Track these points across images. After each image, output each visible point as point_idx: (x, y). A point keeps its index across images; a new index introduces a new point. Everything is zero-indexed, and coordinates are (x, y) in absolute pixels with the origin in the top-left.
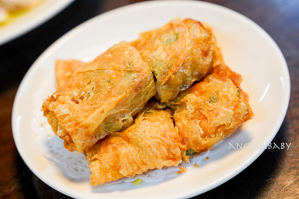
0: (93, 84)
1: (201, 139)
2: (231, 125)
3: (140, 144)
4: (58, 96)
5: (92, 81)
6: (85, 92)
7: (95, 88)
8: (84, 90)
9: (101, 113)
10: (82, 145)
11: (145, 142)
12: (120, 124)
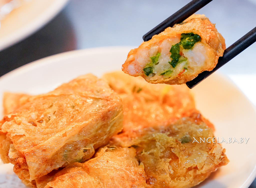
0: (55, 108)
1: (169, 179)
2: (204, 169)
3: (102, 175)
4: (13, 116)
5: (54, 105)
6: (45, 115)
7: (57, 112)
8: (43, 113)
9: (63, 137)
10: (36, 171)
11: (107, 173)
12: (80, 154)
